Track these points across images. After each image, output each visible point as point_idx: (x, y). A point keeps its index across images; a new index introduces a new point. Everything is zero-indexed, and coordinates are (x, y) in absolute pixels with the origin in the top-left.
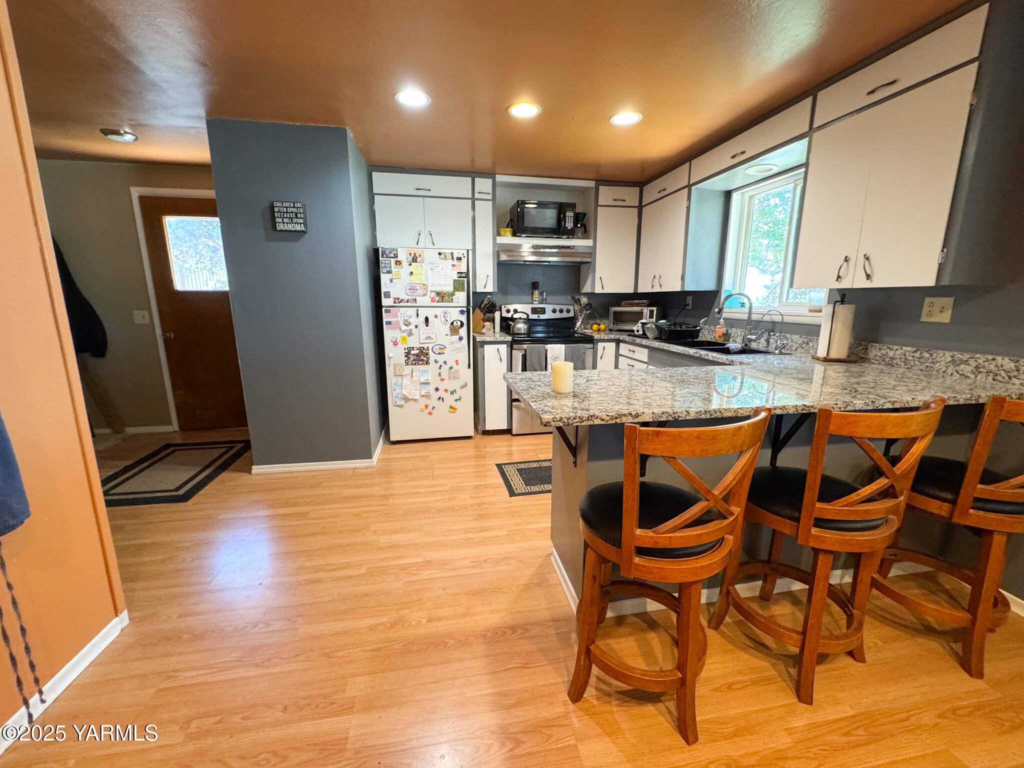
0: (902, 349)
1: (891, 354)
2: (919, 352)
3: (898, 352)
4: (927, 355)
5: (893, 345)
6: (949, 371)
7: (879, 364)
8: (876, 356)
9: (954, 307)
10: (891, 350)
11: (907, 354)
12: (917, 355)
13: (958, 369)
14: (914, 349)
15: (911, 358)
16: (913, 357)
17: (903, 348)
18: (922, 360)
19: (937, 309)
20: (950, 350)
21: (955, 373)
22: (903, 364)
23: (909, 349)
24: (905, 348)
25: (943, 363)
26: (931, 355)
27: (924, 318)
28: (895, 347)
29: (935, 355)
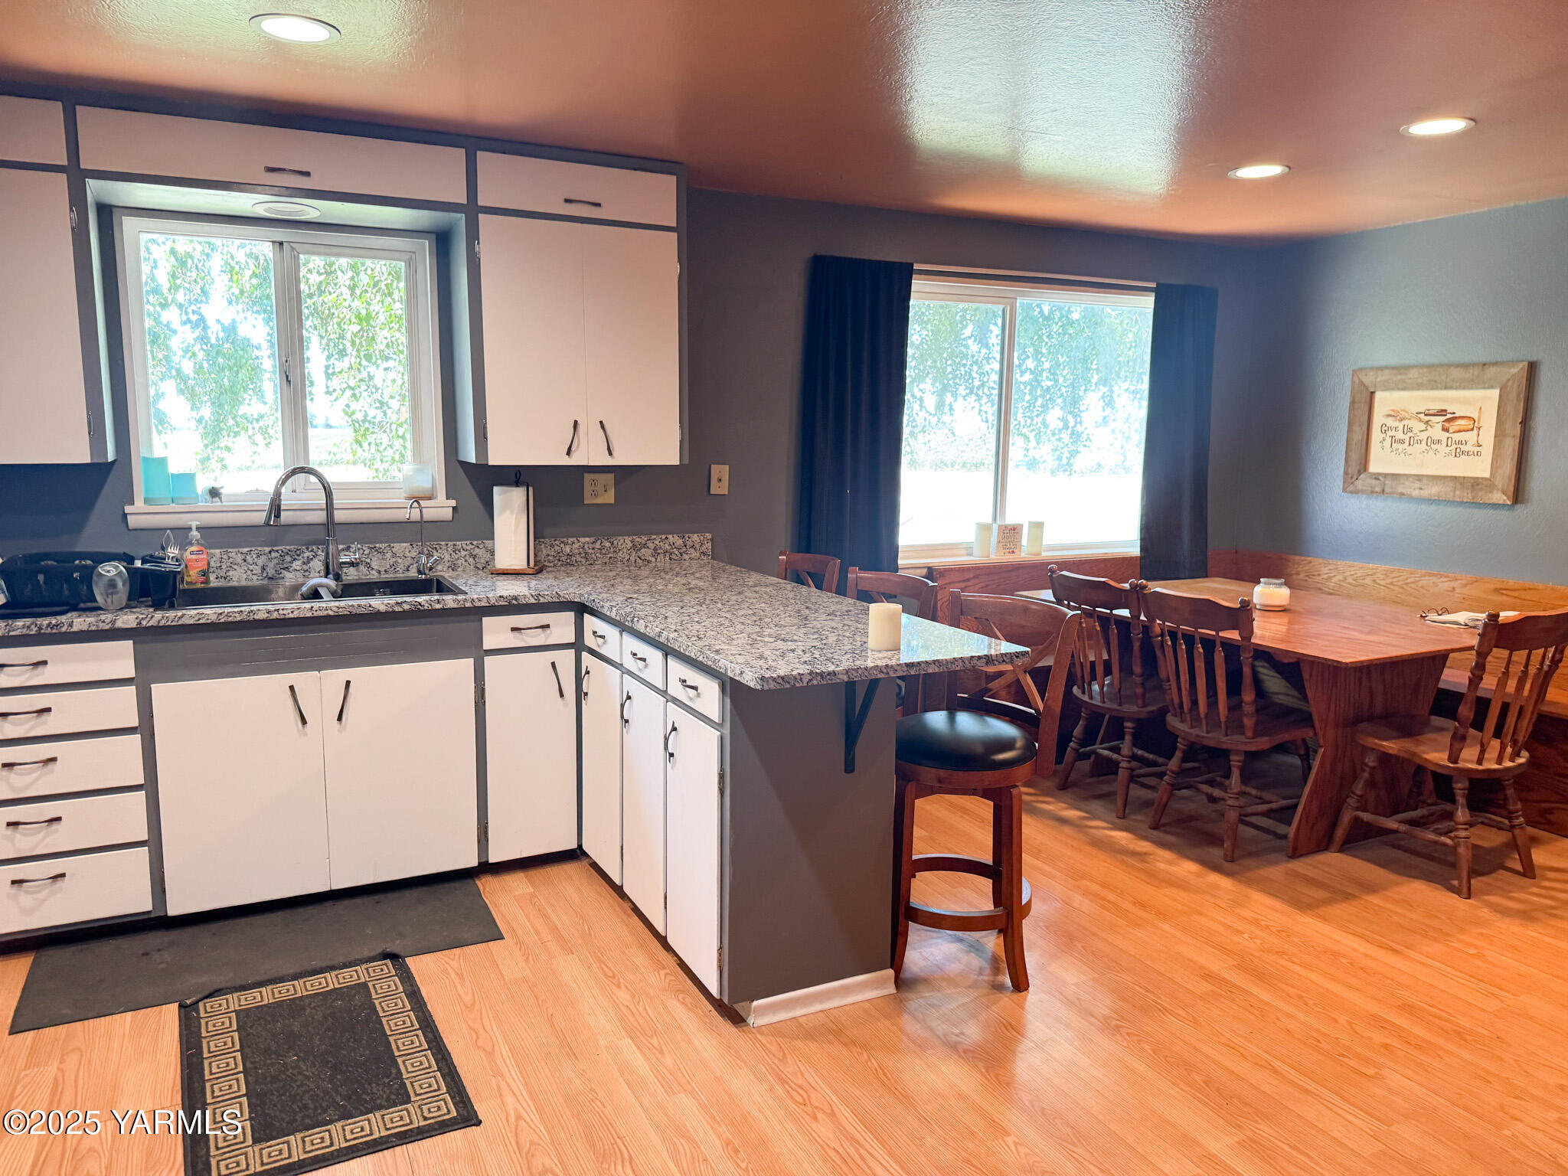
0: (579, 541)
1: (567, 549)
2: (599, 542)
3: (576, 546)
4: (608, 544)
5: (568, 537)
6: (633, 559)
7: (555, 566)
8: (548, 555)
9: (616, 484)
10: (566, 544)
11: (586, 546)
12: (598, 545)
13: (640, 555)
14: (593, 539)
15: (590, 551)
16: (593, 549)
17: (581, 539)
18: (604, 552)
19: (600, 488)
20: (629, 535)
21: (638, 560)
22: (583, 560)
23: (587, 539)
24: (582, 540)
25: (625, 550)
26: (612, 544)
27: (588, 500)
28: (570, 540)
29: (615, 542)
